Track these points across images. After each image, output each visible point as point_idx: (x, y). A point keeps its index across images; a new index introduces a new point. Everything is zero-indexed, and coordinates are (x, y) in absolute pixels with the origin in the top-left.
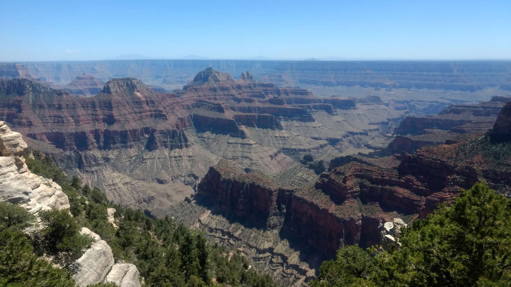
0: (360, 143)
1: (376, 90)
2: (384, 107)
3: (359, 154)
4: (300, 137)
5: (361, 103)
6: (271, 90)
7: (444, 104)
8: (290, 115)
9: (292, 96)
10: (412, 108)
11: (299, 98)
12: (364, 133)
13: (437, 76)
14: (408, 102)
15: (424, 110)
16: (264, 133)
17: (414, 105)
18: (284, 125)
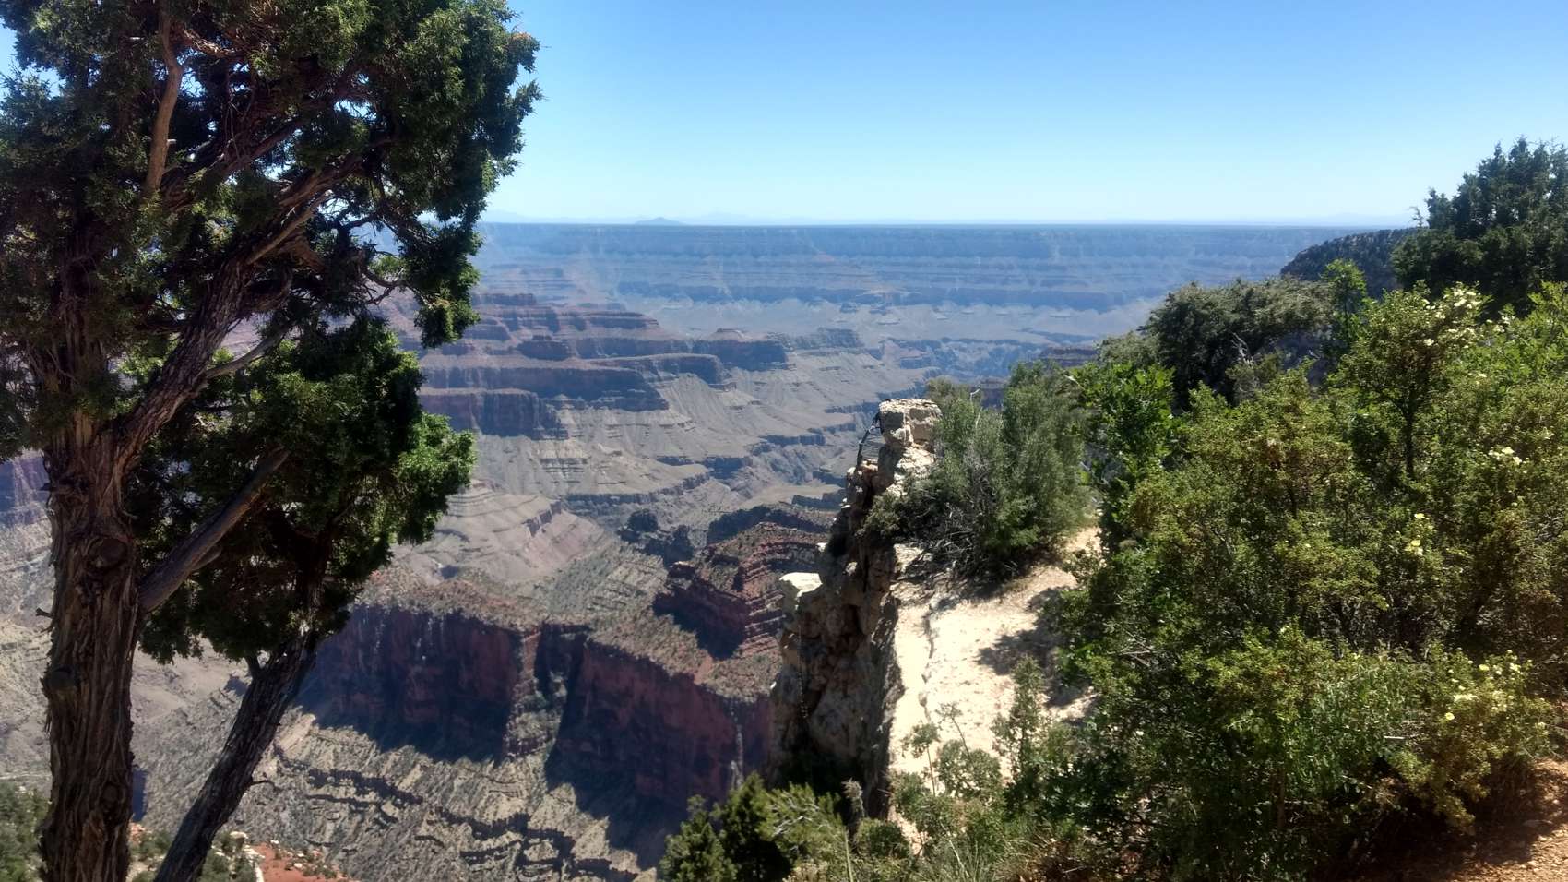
0: (803, 467)
1: (845, 312)
2: (869, 360)
3: (798, 499)
4: (621, 457)
5: (805, 351)
6: (528, 316)
7: (1033, 347)
8: (588, 390)
9: (595, 333)
10: (946, 361)
11: (617, 339)
12: (811, 437)
13: (1011, 267)
14: (934, 345)
15: (978, 364)
16: (506, 451)
17: (951, 353)
18: (572, 422)
